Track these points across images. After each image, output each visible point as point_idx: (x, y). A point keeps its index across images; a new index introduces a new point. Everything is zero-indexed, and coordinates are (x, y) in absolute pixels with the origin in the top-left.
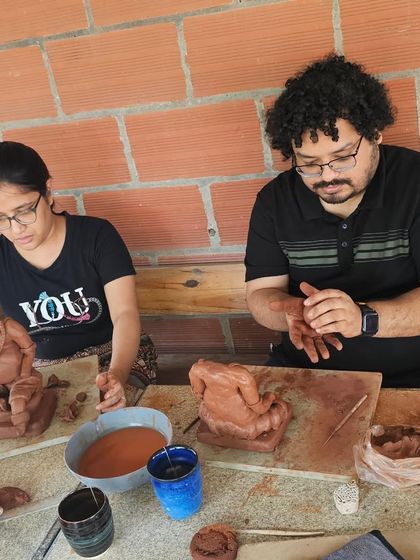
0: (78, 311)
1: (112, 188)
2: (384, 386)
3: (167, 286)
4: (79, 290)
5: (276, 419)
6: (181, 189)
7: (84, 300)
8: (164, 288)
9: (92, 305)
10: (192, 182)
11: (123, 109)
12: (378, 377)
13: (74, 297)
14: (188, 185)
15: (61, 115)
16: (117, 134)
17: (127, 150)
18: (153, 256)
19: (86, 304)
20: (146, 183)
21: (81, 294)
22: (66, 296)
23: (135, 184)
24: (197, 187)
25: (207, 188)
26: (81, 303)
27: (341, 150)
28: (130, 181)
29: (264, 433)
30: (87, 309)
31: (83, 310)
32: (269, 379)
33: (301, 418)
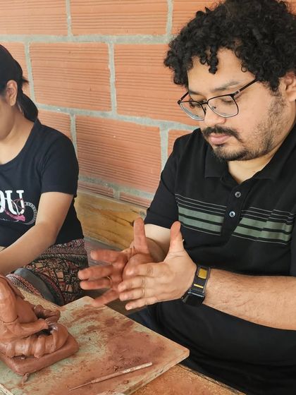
0: (15, 210)
1: (96, 114)
2: (184, 363)
3: (118, 220)
4: (20, 192)
5: (38, 347)
6: (146, 128)
7: (22, 202)
8: (116, 221)
9: (28, 208)
10: (155, 123)
11: (115, 37)
12: (183, 353)
13: (15, 196)
14: (152, 125)
15: (70, 35)
16: (107, 62)
17: (112, 79)
18: (117, 189)
19: (23, 206)
20: (121, 116)
21: (21, 197)
22: (9, 193)
23: (113, 114)
24: (158, 130)
25: (166, 132)
26: (19, 204)
27: (224, 89)
28: (111, 110)
29: (23, 356)
30: (23, 212)
31: (20, 211)
32: (95, 316)
33: (79, 359)
